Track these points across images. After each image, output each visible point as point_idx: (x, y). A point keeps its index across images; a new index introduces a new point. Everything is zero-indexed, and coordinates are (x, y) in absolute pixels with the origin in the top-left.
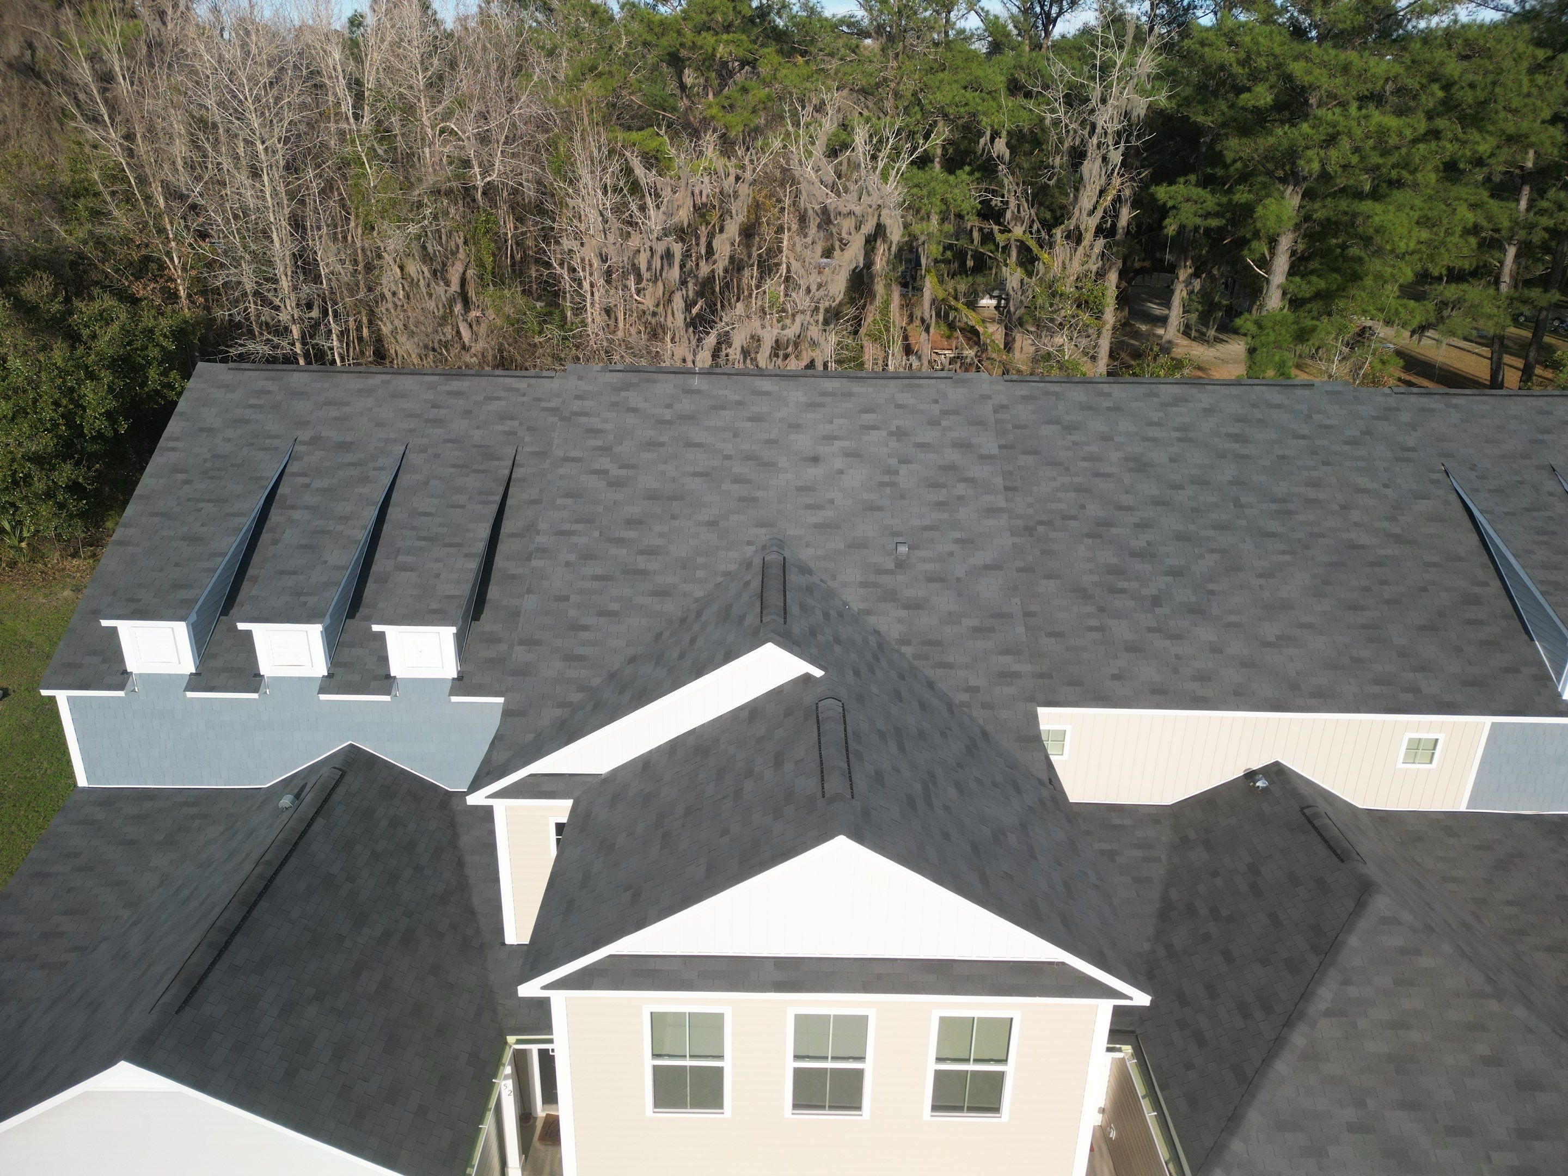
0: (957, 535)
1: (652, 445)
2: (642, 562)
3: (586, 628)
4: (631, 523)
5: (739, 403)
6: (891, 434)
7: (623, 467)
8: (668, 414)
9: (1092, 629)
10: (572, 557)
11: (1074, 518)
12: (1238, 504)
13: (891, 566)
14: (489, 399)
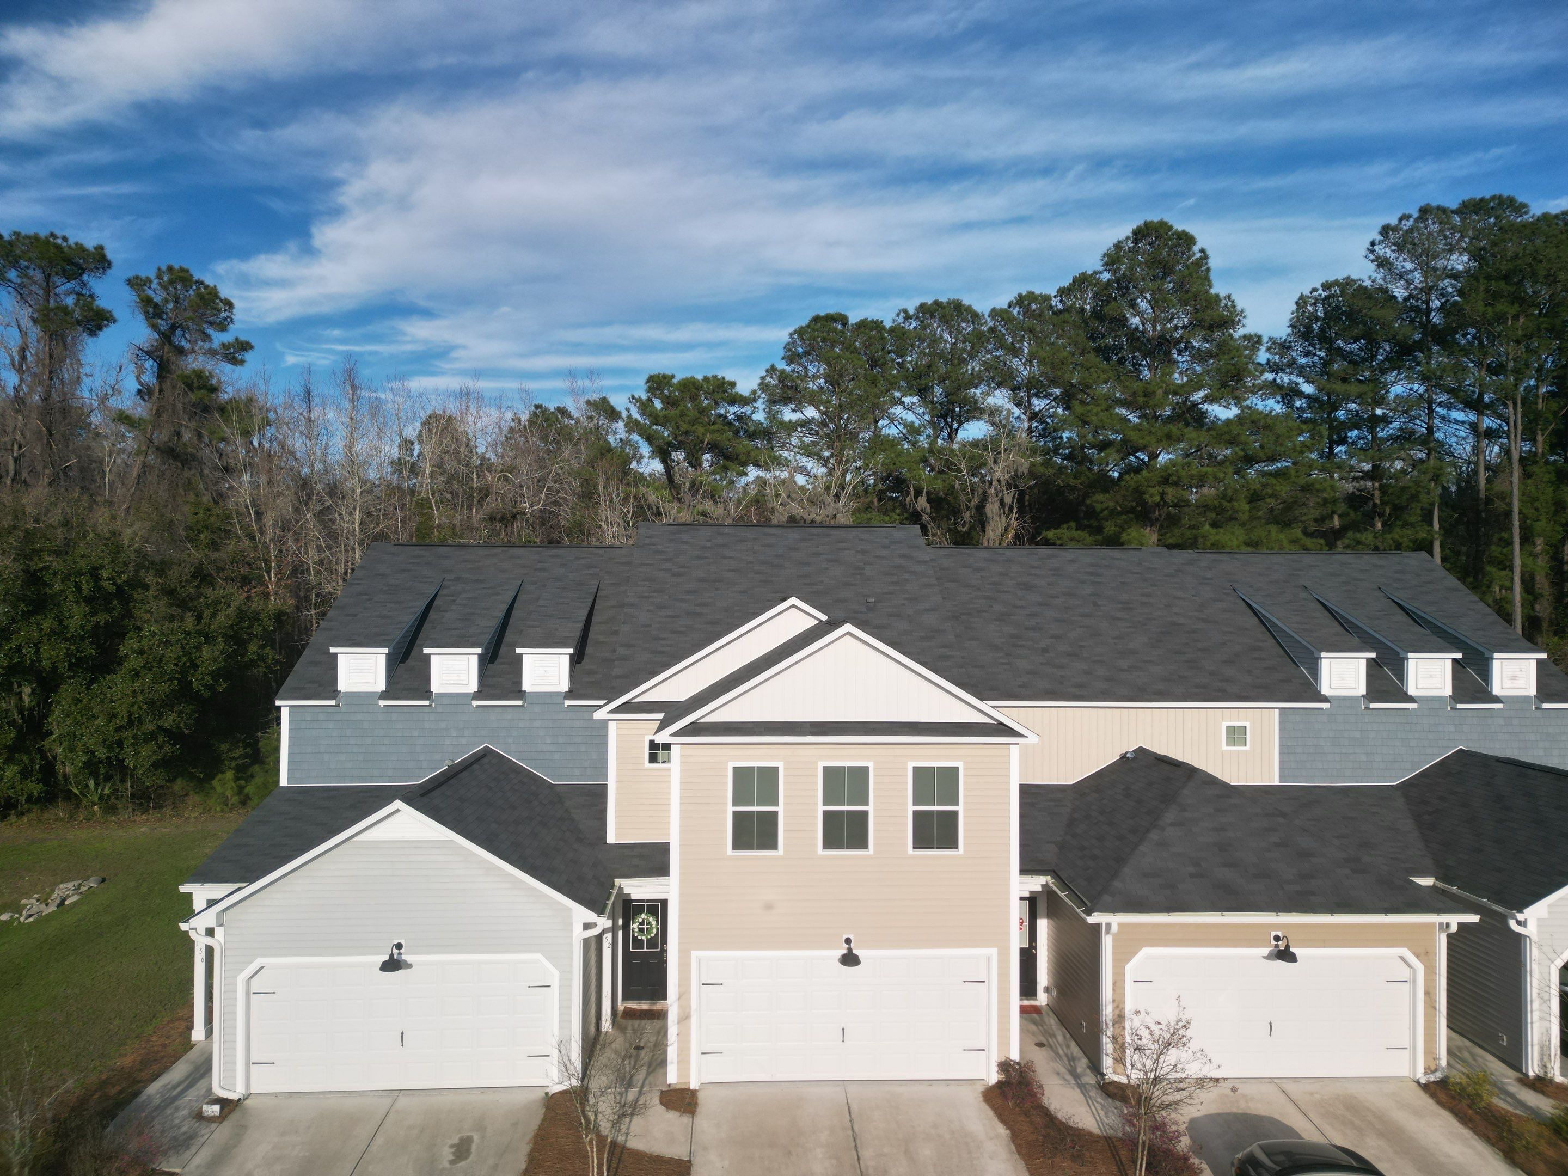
0: (907, 596)
1: (699, 558)
2: (698, 609)
3: (664, 639)
4: (688, 592)
5: (755, 539)
6: (858, 552)
7: (682, 567)
8: (709, 544)
9: (1003, 664)
10: (651, 608)
11: (986, 612)
12: (1095, 604)
13: (865, 610)
14: (577, 558)
